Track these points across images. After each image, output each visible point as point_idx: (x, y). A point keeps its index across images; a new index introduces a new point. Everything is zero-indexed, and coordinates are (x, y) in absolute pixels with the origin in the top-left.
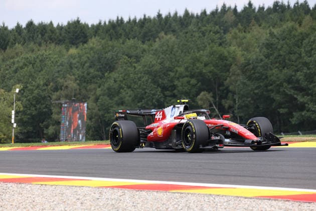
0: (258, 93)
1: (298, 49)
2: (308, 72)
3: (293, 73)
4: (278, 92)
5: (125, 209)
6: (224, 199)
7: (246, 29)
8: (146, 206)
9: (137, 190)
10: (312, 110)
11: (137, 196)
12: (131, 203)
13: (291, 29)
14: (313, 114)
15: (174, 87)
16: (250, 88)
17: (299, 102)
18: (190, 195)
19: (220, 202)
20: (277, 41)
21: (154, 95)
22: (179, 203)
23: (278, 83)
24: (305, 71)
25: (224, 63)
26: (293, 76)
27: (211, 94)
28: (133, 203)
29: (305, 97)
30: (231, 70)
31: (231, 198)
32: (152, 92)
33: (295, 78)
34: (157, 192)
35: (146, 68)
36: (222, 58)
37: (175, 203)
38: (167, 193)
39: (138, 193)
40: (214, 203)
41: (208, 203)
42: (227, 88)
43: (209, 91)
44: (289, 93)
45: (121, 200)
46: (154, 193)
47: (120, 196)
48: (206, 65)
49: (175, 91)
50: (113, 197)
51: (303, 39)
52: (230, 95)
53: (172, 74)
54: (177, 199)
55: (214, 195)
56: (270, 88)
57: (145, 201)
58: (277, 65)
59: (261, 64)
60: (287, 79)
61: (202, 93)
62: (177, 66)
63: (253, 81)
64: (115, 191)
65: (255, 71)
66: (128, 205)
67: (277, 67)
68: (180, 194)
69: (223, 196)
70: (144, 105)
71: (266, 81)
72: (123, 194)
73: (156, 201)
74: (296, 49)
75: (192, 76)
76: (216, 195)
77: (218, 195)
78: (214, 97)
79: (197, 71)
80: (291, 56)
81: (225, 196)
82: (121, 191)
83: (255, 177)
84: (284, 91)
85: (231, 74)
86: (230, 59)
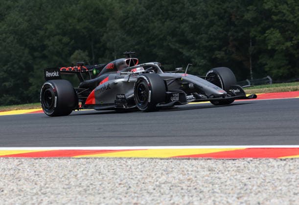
2: (194, 22)
3: (178, 26)
10: (199, 66)
14: (199, 69)
15: (44, 47)
16: (129, 44)
17: (184, 57)
21: (21, 57)
23: (162, 36)
24: (190, 21)
25: (99, 17)
26: (177, 28)
27: (86, 53)
29: (192, 51)
30: (108, 25)
32: (19, 54)
33: (180, 30)
35: (11, 28)
36: (98, 11)
38: (71, 159)
42: (104, 45)
43: (84, 49)
44: (174, 47)
48: (79, 20)
49: (45, 52)
52: (107, 52)
53: (41, 33)
56: (151, 43)
58: (160, 17)
59: (141, 17)
60: (170, 32)
61: (77, 52)
62: (47, 23)
63: (132, 36)
64: (10, 160)
65: (135, 24)
67: (160, 19)
69: (135, 158)
70: (10, 69)
71: (147, 35)
75: (64, 34)
78: (90, 56)
79: (70, 28)
80: (175, 6)
81: (138, 158)
83: (164, 137)
84: (168, 45)
85: (108, 29)
86: (107, 13)
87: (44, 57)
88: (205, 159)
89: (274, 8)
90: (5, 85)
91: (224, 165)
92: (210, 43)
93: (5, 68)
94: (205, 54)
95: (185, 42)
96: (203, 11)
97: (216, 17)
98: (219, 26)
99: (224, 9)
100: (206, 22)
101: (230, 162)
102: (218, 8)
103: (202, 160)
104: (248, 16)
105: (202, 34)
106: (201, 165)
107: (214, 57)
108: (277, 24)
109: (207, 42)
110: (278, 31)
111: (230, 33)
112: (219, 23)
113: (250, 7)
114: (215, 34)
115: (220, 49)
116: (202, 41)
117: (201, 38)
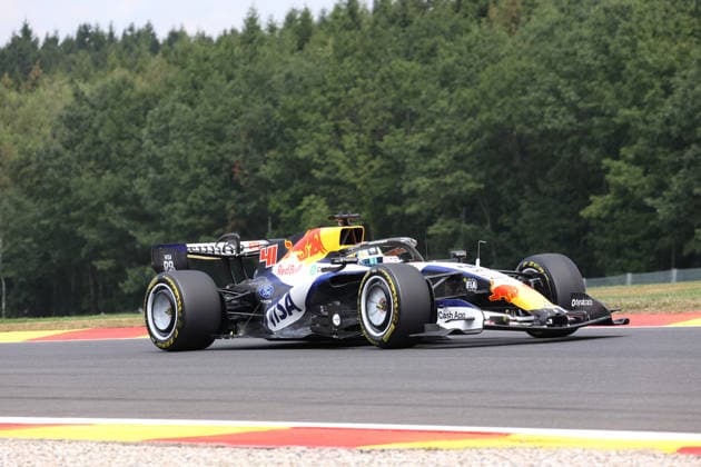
0: (48, 226)
1: (136, 128)
2: (159, 177)
3: (126, 183)
4: (93, 223)
13: (122, 86)
16: (30, 215)
17: (138, 246)
23: (94, 204)
24: (151, 176)
26: (125, 187)
29: (153, 234)
33: (131, 194)
44: (118, 225)
51: (148, 108)
56: (73, 214)
58: (91, 164)
59: (55, 163)
60: (111, 195)
63: (37, 199)
65: (41, 177)
67: (91, 169)
71: (65, 198)
74: (133, 130)
80: (123, 143)
84: (107, 221)
89: (316, 155)
96: (179, 155)
97: (205, 169)
98: (209, 187)
99: (219, 155)
100: (185, 178)
102: (209, 152)
105: (174, 201)
108: (322, 188)
109: (187, 217)
110: (323, 201)
111: (229, 204)
112: (210, 182)
113: (272, 153)
114: (202, 203)
116: (176, 216)
117: (173, 211)
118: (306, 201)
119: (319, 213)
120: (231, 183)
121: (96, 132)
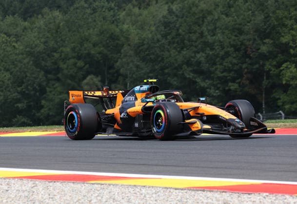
1: (198, 28)
2: (211, 53)
3: (193, 55)
4: (175, 75)
5: (42, 202)
6: (151, 190)
7: (141, 5)
8: (65, 198)
9: (49, 181)
10: (213, 96)
11: (52, 187)
12: (47, 195)
13: (191, 5)
15: (58, 70)
16: (143, 71)
17: (197, 87)
18: (112, 186)
19: (148, 193)
20: (175, 18)
21: (36, 78)
22: (101, 195)
23: (177, 65)
24: (207, 52)
25: (114, 43)
26: (192, 57)
27: (99, 78)
28: (49, 195)
29: (207, 81)
30: (122, 51)
31: (159, 189)
32: (34, 76)
33: (195, 60)
34: (73, 183)
35: (28, 49)
36: (113, 37)
37: (97, 195)
38: (85, 184)
39: (51, 184)
40: (142, 194)
41: (135, 195)
42: (118, 72)
43: (96, 74)
44: (188, 76)
45: (34, 192)
46: (70, 184)
47: (32, 187)
48: (94, 45)
49: (60, 75)
50: (24, 188)
51: (204, 17)
52: (121, 79)
53: (56, 55)
54: (98, 191)
55: (139, 186)
56: (166, 71)
57: (63, 193)
58: (175, 45)
59: (158, 45)
60: (185, 61)
61: (89, 77)
62: (62, 46)
63: (147, 63)
65: (149, 51)
66: (45, 197)
67: (175, 48)
68: (100, 185)
69: (149, 187)
70: (24, 90)
71: (161, 63)
72: (35, 185)
73: (74, 193)
74: (196, 28)
75: (79, 58)
76: (142, 186)
77: (144, 186)
78: (103, 81)
79: (85, 52)
80: (191, 35)
81: (152, 187)
82: (32, 183)
83: (179, 166)
84: (183, 74)
85: (122, 55)
86: (122, 39)
87: (58, 80)
88: (220, 192)
89: (291, 42)
90: (18, 107)
91: (240, 198)
92: (225, 74)
93: (19, 89)
94: (219, 86)
95: (200, 72)
96: (220, 42)
97: (232, 48)
98: (234, 58)
99: (240, 41)
100: (222, 53)
101: (246, 196)
102: (234, 40)
103: (217, 192)
104: (264, 49)
105: (216, 65)
106: (216, 198)
107: (227, 88)
108: (293, 59)
109: (222, 73)
110: (294, 65)
111: (244, 66)
112: (234, 55)
113: (267, 41)
114: (230, 65)
115: (233, 80)
116: (217, 72)
117: (216, 69)
118: (284, 65)
119: (291, 72)
120: (246, 55)
121: (178, 30)
